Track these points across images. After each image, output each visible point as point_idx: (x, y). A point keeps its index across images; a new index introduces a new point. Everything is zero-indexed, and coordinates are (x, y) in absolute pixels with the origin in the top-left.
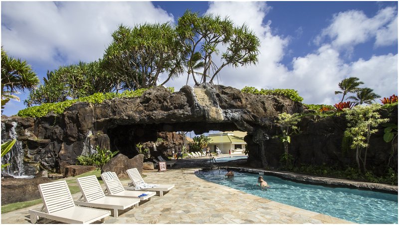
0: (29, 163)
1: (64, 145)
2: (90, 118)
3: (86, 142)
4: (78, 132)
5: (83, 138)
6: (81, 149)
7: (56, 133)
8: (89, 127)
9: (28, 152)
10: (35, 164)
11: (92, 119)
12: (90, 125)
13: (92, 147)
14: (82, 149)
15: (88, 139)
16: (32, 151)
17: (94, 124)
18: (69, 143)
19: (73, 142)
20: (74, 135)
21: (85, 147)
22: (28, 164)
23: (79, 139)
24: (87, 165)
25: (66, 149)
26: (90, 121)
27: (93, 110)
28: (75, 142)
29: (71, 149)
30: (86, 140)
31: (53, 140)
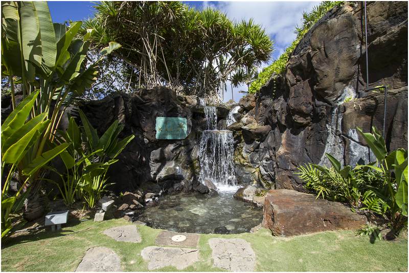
0: (244, 166)
1: (288, 135)
2: (343, 45)
3: (333, 121)
4: (313, 100)
5: (324, 112)
6: (321, 141)
7: (276, 111)
8: (342, 75)
9: (244, 148)
10: (252, 169)
11: (350, 48)
12: (346, 69)
13: (355, 136)
14: (324, 142)
15: (338, 112)
16: (248, 146)
17: (361, 61)
18: (296, 129)
19: (302, 126)
20: (304, 108)
21: (331, 139)
22: (244, 168)
23: (317, 118)
24: (330, 198)
25: (290, 144)
26: (345, 55)
27: (356, 17)
28: (307, 125)
29: (299, 143)
30: (334, 116)
31: (273, 126)
